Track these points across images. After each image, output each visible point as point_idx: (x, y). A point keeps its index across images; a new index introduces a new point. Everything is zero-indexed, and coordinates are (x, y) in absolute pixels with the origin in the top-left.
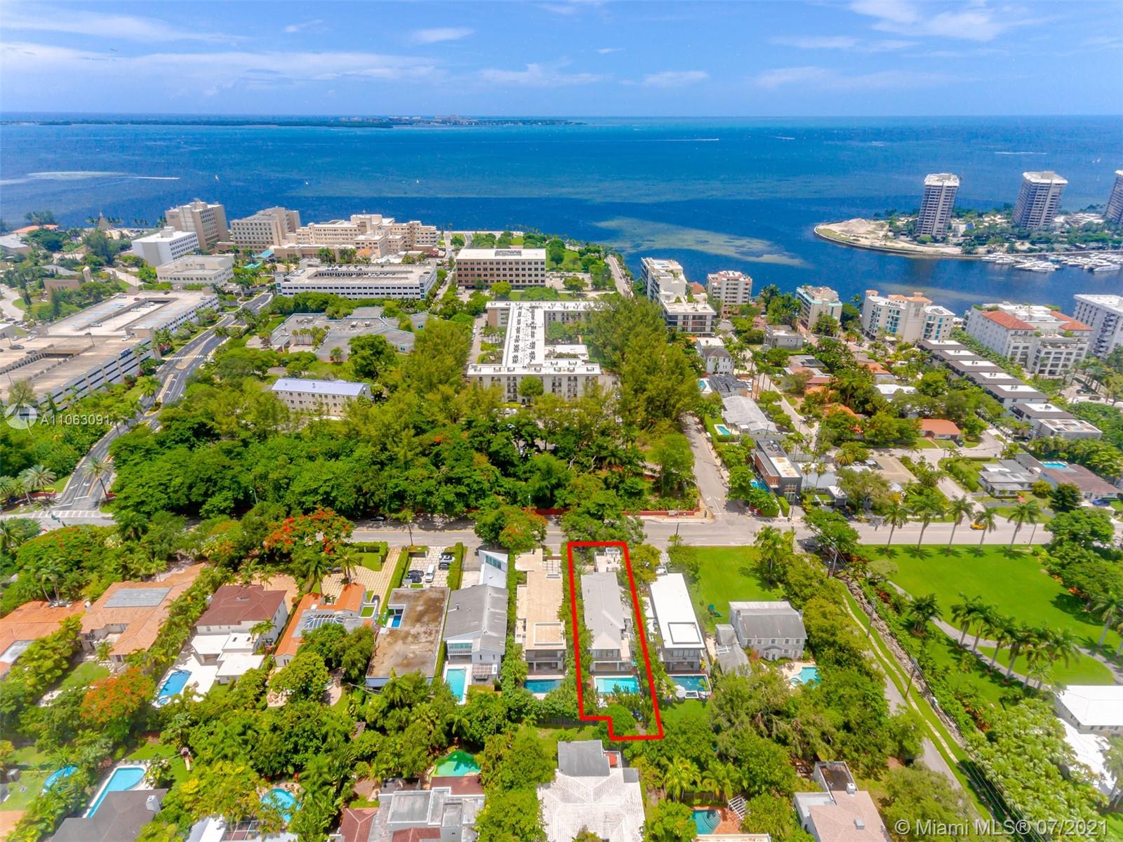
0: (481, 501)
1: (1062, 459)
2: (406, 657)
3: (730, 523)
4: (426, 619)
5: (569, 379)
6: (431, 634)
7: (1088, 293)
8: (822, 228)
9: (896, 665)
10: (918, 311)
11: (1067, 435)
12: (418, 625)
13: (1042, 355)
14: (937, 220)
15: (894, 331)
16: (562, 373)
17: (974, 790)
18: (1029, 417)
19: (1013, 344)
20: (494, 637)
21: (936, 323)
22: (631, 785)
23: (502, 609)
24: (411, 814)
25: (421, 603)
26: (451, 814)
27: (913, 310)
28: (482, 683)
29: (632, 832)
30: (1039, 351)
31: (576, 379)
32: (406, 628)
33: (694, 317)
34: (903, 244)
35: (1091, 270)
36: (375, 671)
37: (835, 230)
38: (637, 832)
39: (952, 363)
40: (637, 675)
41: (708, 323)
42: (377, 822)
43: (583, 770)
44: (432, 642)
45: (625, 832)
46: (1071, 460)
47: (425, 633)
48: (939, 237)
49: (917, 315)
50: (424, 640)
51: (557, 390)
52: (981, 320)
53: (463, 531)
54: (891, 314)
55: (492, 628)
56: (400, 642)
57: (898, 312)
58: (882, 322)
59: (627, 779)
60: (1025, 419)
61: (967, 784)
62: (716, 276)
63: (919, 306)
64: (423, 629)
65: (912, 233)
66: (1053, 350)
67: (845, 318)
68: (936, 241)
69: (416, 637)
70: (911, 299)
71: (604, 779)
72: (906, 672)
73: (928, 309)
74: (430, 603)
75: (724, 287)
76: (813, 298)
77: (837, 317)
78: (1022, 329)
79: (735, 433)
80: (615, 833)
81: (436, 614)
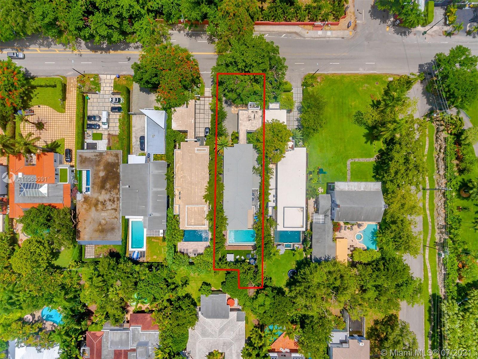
2: (100, 224)
4: (108, 185)
6: (114, 201)
9: (432, 218)
12: (103, 192)
17: (430, 314)
20: (158, 217)
22: (240, 323)
23: (162, 187)
24: (121, 342)
25: (102, 168)
26: (141, 350)
29: (237, 352)
32: (96, 195)
36: (82, 235)
38: (240, 351)
42: (105, 340)
43: (214, 315)
45: (233, 352)
47: (110, 200)
50: (110, 208)
55: (155, 209)
59: (239, 319)
61: (427, 309)
64: (108, 197)
69: (104, 203)
71: (225, 321)
72: (436, 224)
80: (228, 350)
81: (115, 180)
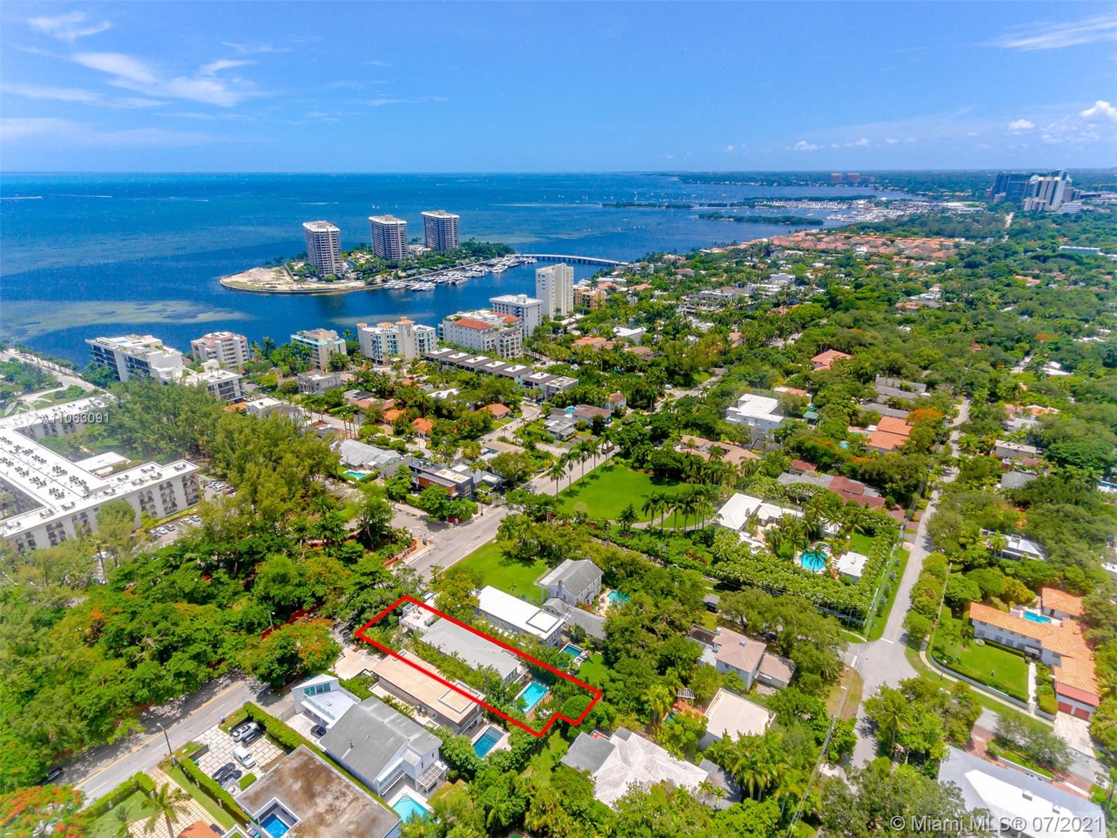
0: (220, 651)
1: (569, 405)
2: (350, 834)
3: (449, 539)
4: (318, 788)
5: (161, 488)
6: (344, 794)
7: (496, 296)
8: (226, 281)
10: (409, 331)
11: (565, 388)
12: (318, 800)
13: (505, 343)
14: (333, 262)
15: (396, 352)
16: (146, 485)
18: (537, 384)
19: (486, 340)
20: (420, 738)
21: (425, 338)
22: (631, 738)
23: (391, 714)
25: (291, 781)
27: (405, 332)
28: (435, 790)
29: (669, 762)
30: (502, 341)
31: (169, 484)
32: (310, 813)
33: (220, 386)
34: (313, 285)
35: (454, 284)
37: (240, 280)
39: (461, 364)
40: (531, 679)
41: (237, 388)
43: (598, 759)
44: (356, 799)
46: (574, 404)
47: (337, 798)
48: (339, 275)
49: (409, 335)
50: (345, 805)
51: (148, 506)
52: (454, 329)
53: (214, 699)
54: (390, 339)
55: (408, 733)
56: (322, 829)
57: (394, 336)
58: (384, 347)
59: (626, 738)
60: (534, 386)
62: (202, 340)
63: (408, 327)
64: (330, 798)
65: (317, 274)
66: (509, 338)
67: (351, 352)
68: (339, 279)
69: (332, 809)
70: (401, 323)
73: (415, 328)
74: (301, 773)
75: (221, 349)
76: (317, 340)
77: (344, 353)
78: (484, 327)
79: (368, 472)
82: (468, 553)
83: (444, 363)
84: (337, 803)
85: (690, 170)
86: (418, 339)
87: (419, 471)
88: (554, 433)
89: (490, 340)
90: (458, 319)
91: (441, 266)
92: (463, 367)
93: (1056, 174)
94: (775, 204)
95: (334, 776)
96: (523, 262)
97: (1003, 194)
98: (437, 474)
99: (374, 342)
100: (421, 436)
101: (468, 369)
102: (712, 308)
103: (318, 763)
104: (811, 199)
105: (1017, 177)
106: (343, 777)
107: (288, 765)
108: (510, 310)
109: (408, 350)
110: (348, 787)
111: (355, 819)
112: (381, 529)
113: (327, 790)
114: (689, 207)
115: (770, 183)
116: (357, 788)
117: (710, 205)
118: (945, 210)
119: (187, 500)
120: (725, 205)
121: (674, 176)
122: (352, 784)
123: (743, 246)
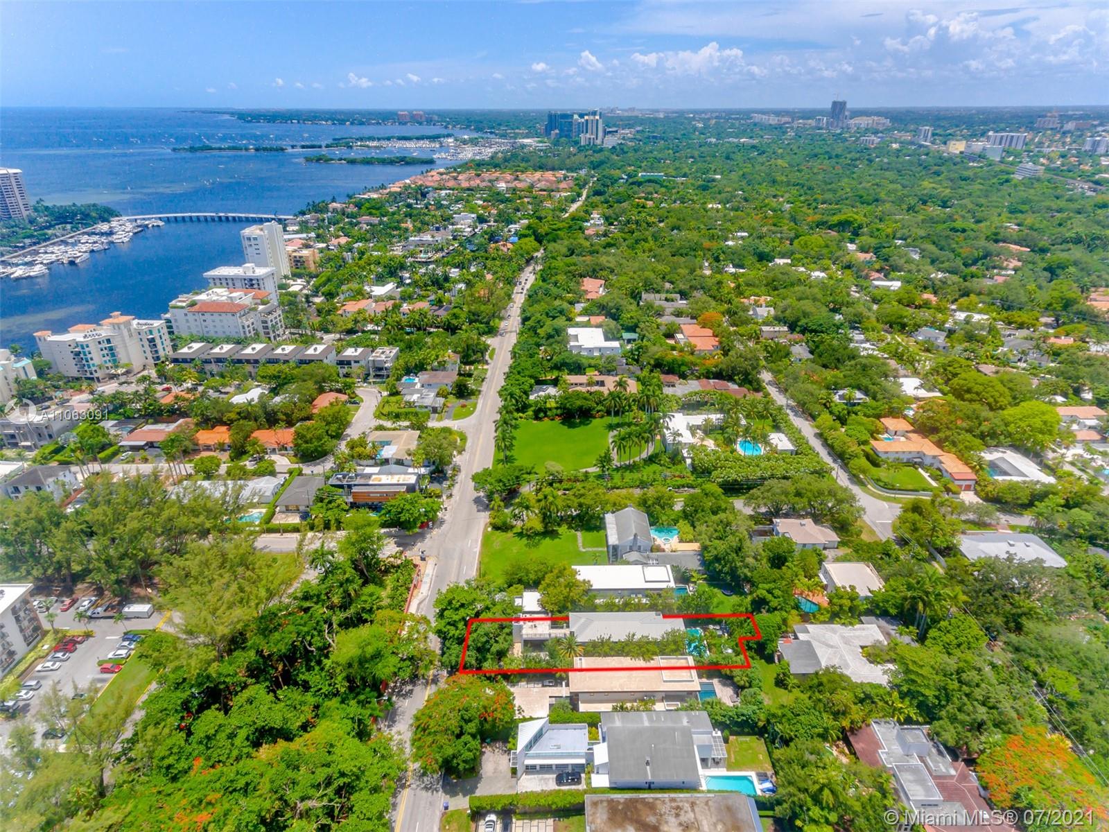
6: (679, 808)
10: (129, 330)
11: (393, 359)
15: (116, 361)
18: (356, 362)
19: (246, 324)
21: (156, 335)
23: (641, 717)
27: (124, 332)
30: (264, 322)
39: (235, 358)
44: (693, 804)
47: (677, 815)
49: (131, 336)
50: (691, 815)
52: (190, 317)
54: (102, 346)
57: (109, 341)
59: (807, 631)
60: (355, 365)
63: (128, 324)
66: (272, 317)
67: (42, 373)
70: (113, 321)
73: (138, 325)
74: (619, 819)
77: (34, 377)
78: (230, 309)
82: (477, 549)
83: (207, 362)
84: (683, 818)
85: (236, 107)
86: (145, 337)
87: (350, 487)
88: (426, 407)
89: (249, 323)
90: (193, 304)
91: (27, 241)
92: (239, 361)
93: (594, 113)
94: (371, 144)
95: (651, 800)
96: (147, 226)
97: (557, 131)
98: (371, 482)
99: (78, 354)
100: (274, 451)
101: (248, 361)
102: (430, 255)
103: (622, 801)
104: (400, 138)
105: (564, 116)
106: (659, 795)
107: (598, 821)
108: (238, 284)
109: (134, 354)
110: (673, 800)
111: (714, 820)
112: (378, 562)
113: (661, 815)
114: (282, 149)
115: (342, 122)
116: (682, 795)
117: (303, 147)
118: (523, 146)
119: (25, 639)
120: (320, 147)
121: (224, 113)
122: (673, 795)
123: (395, 188)
